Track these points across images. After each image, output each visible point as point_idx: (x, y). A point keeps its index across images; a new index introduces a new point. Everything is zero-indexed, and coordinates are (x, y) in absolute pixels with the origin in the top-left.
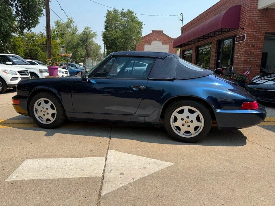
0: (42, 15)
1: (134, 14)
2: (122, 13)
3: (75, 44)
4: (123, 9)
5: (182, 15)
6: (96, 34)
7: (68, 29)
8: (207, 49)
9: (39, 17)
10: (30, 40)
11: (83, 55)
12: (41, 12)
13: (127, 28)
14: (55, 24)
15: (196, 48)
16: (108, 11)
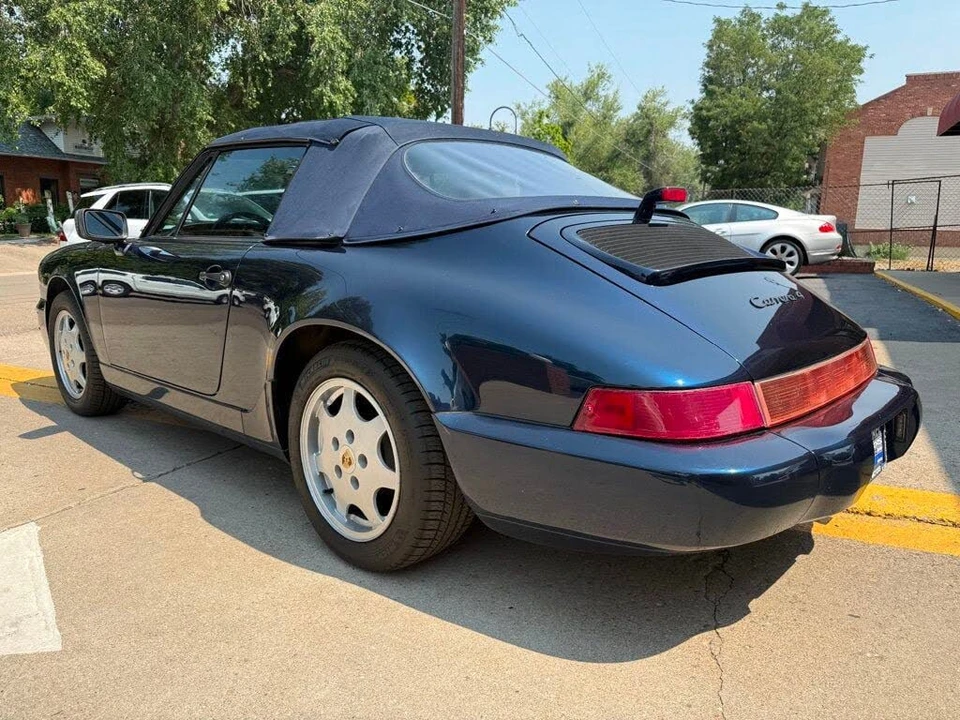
0: (478, 65)
2: (776, 21)
4: (781, 6)
7: (589, 105)
16: (718, 21)
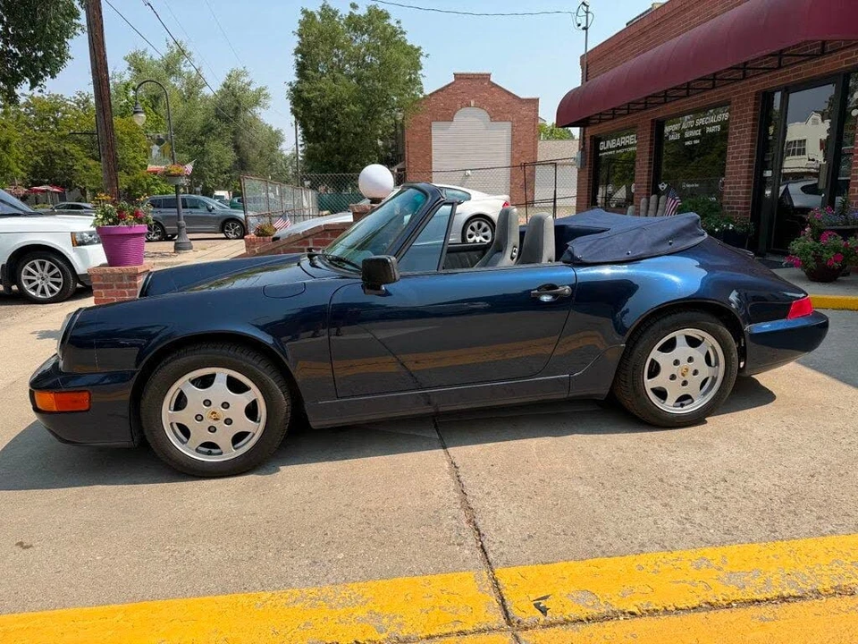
0: (77, 30)
1: (392, 22)
2: (350, 17)
3: (198, 128)
4: (354, 6)
5: (585, 8)
6: (264, 92)
7: (172, 80)
8: (703, 127)
9: (66, 40)
10: (45, 122)
11: (227, 165)
12: (74, 20)
13: (369, 66)
14: (127, 64)
15: (652, 125)
16: (304, 12)
